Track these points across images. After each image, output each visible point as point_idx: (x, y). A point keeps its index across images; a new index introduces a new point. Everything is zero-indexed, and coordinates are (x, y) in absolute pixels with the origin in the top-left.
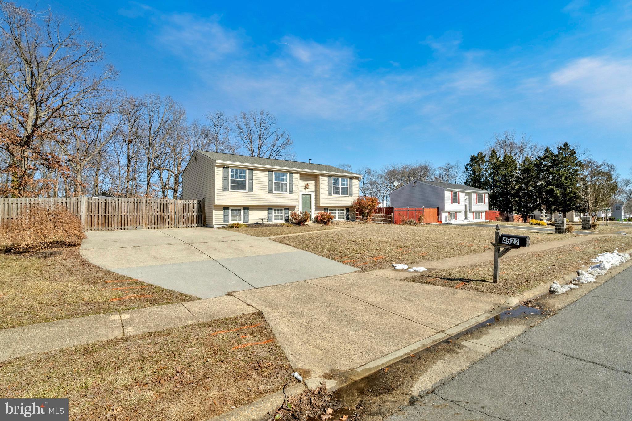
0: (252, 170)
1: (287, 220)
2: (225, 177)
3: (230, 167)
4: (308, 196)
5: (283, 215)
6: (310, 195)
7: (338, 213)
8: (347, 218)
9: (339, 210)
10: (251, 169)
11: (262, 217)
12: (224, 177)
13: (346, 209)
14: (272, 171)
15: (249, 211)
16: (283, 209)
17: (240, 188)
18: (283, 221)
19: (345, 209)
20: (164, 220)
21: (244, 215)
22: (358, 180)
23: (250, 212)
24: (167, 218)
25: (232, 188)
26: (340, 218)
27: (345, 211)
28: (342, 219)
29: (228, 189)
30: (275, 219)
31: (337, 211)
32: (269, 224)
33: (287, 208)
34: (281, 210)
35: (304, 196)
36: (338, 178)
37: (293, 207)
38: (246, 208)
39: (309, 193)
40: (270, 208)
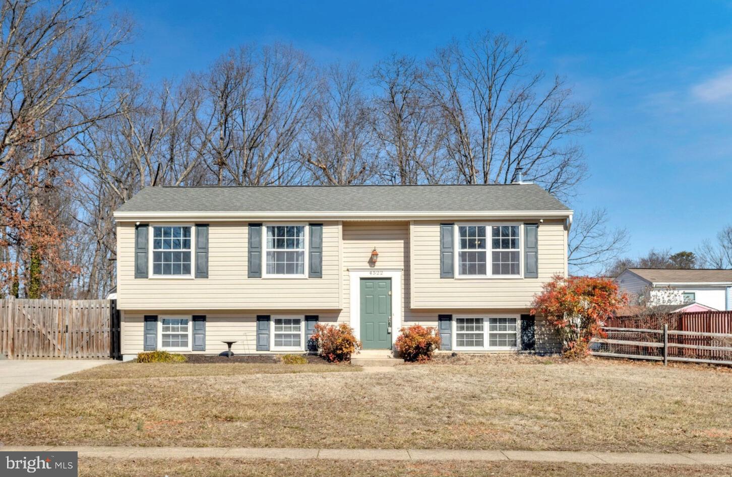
0: (206, 225)
1: (313, 346)
2: (140, 248)
3: (150, 224)
4: (382, 283)
5: (302, 333)
6: (390, 279)
7: (492, 328)
8: (528, 346)
9: (494, 321)
10: (202, 225)
11: (230, 339)
12: (138, 247)
13: (523, 317)
14: (259, 224)
15: (207, 324)
16: (302, 317)
17: (177, 271)
18: (302, 349)
19: (518, 317)
20: (47, 342)
21: (194, 334)
22: (561, 227)
23: (209, 326)
24: (49, 337)
25: (157, 270)
26: (503, 343)
27: (519, 323)
28: (507, 348)
29: (147, 273)
30: (277, 344)
31: (486, 325)
32: (261, 356)
33: (312, 317)
34: (297, 322)
35: (369, 283)
36: (481, 224)
37: (333, 314)
38: (200, 317)
39: (385, 274)
40: (263, 317)
